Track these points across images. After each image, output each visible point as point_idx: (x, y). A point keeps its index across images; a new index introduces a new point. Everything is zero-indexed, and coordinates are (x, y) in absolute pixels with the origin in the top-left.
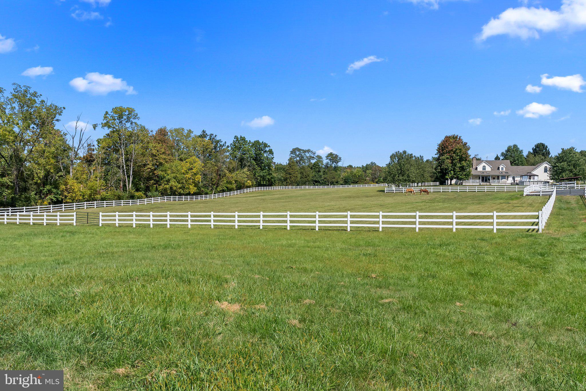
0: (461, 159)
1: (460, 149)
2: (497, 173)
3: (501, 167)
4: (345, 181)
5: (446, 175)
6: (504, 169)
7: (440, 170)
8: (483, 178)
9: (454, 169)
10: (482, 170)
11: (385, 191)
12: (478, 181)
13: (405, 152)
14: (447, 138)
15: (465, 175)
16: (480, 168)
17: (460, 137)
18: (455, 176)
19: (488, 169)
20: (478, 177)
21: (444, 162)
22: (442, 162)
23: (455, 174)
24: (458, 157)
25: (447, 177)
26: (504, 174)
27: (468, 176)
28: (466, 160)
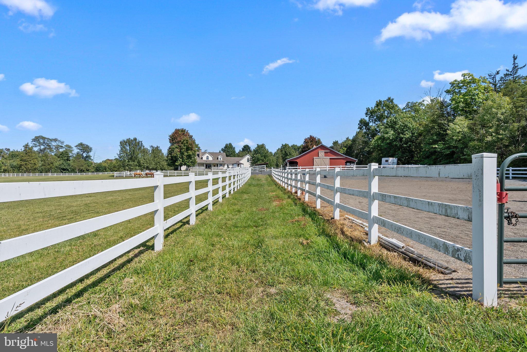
0: (188, 149)
1: (187, 141)
2: (216, 162)
3: (219, 157)
4: (96, 169)
5: (176, 162)
6: (222, 158)
7: (170, 158)
8: (206, 165)
9: (183, 157)
10: (206, 159)
11: (115, 176)
12: (203, 167)
13: (135, 139)
14: (177, 131)
15: (192, 162)
16: (204, 158)
17: (187, 131)
18: (183, 163)
19: (211, 158)
20: (202, 164)
21: (173, 151)
22: (172, 151)
23: (183, 162)
24: (185, 147)
25: (177, 164)
26: (221, 162)
27: (194, 164)
28: (192, 150)
